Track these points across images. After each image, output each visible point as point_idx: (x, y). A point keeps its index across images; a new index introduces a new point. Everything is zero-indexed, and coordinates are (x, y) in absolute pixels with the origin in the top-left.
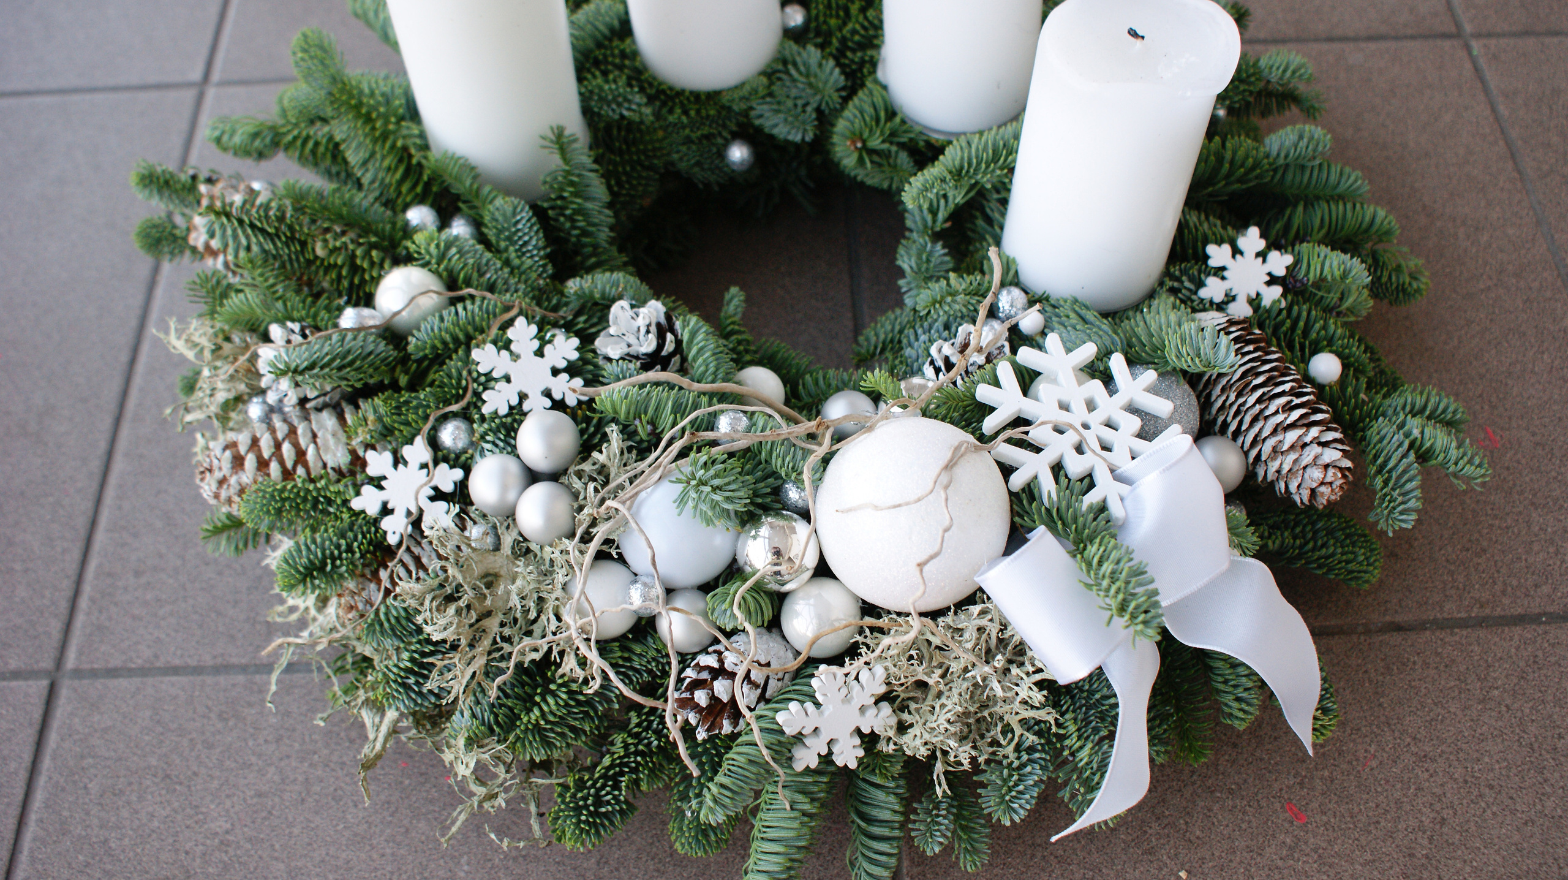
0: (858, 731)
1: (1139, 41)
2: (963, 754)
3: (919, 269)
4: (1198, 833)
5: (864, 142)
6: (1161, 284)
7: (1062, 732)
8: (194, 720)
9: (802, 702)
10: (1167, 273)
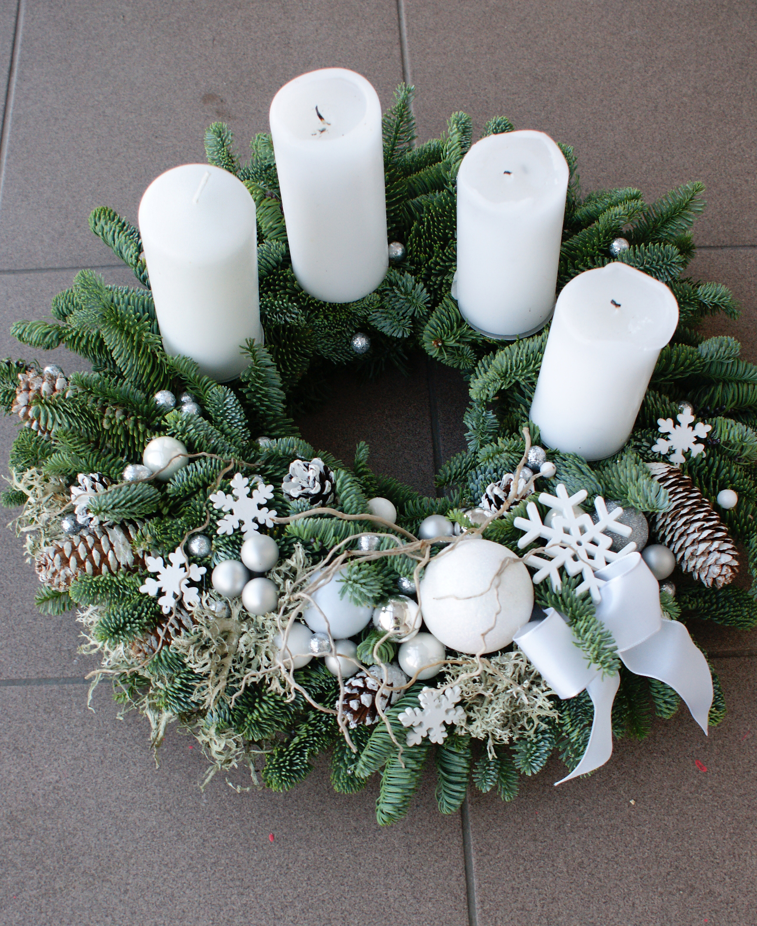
0: (444, 723)
1: (617, 310)
2: (504, 735)
3: (478, 427)
4: (642, 777)
5: (443, 342)
6: (629, 443)
7: (562, 722)
8: (29, 713)
9: (413, 708)
10: (632, 436)
